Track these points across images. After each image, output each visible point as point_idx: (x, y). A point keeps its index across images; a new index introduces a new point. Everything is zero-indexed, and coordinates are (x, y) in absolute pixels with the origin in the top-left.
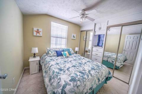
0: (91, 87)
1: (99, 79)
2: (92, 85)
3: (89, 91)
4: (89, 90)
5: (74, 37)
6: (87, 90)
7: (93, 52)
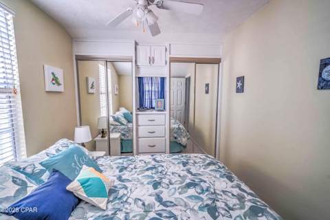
0: (225, 179)
1: (209, 164)
2: (221, 176)
3: (235, 182)
4: (232, 182)
5: (55, 80)
6: (232, 187)
7: (140, 128)
